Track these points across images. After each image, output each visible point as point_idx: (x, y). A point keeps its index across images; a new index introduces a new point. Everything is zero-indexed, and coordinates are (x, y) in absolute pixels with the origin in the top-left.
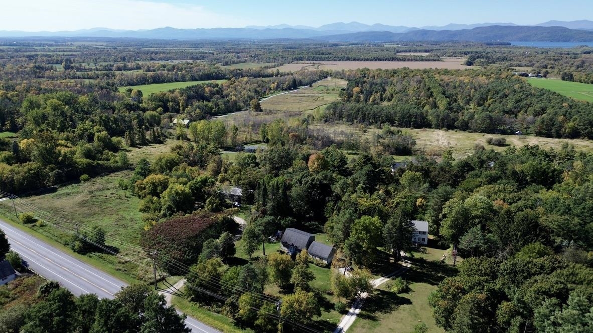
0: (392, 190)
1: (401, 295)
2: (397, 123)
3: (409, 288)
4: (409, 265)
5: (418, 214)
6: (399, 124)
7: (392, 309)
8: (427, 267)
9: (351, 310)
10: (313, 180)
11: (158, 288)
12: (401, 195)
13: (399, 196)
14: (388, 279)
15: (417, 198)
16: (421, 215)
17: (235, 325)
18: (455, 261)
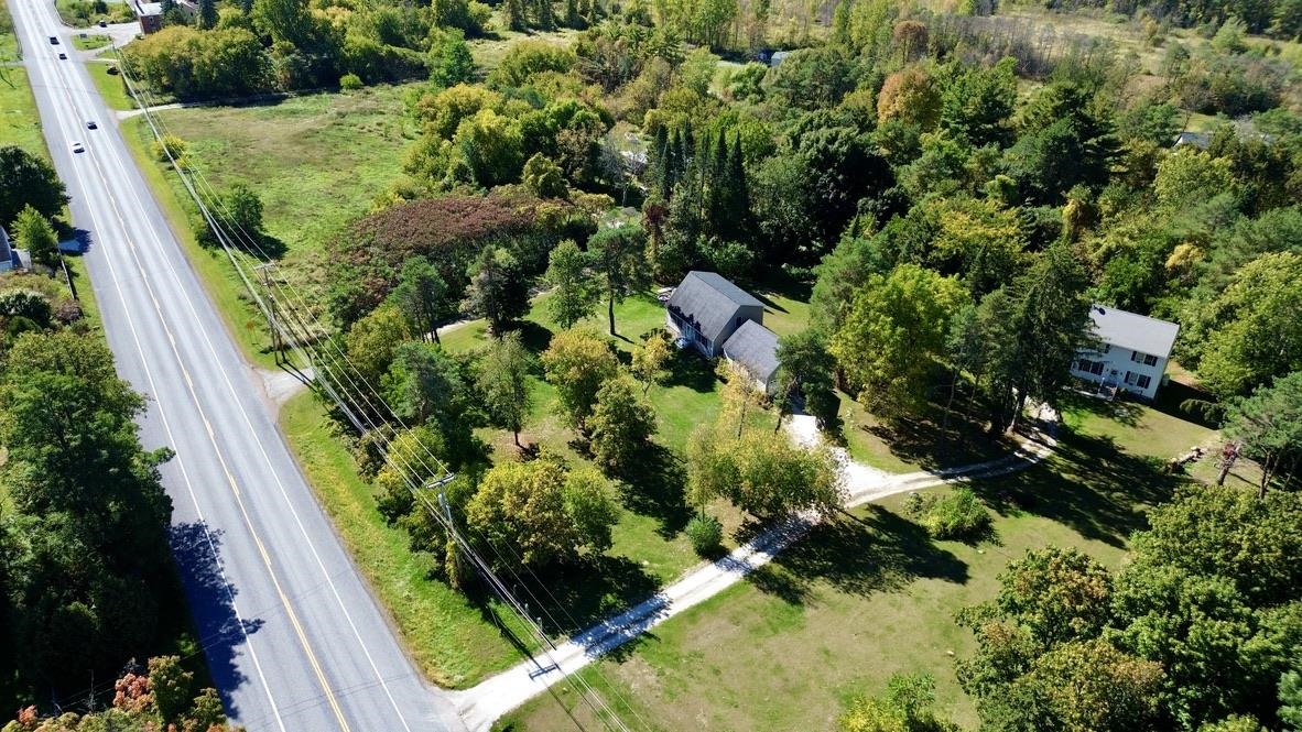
0: (1106, 208)
1: (942, 546)
2: (1276, 25)
3: (990, 530)
4: (1044, 453)
5: (1166, 296)
6: (1285, 31)
7: (878, 583)
8: (1106, 472)
9: (739, 553)
10: (832, 140)
11: (286, 362)
12: (1130, 226)
13: (1122, 229)
14: (941, 482)
15: (1173, 243)
16: (1170, 302)
17: (380, 509)
18: (1226, 472)
